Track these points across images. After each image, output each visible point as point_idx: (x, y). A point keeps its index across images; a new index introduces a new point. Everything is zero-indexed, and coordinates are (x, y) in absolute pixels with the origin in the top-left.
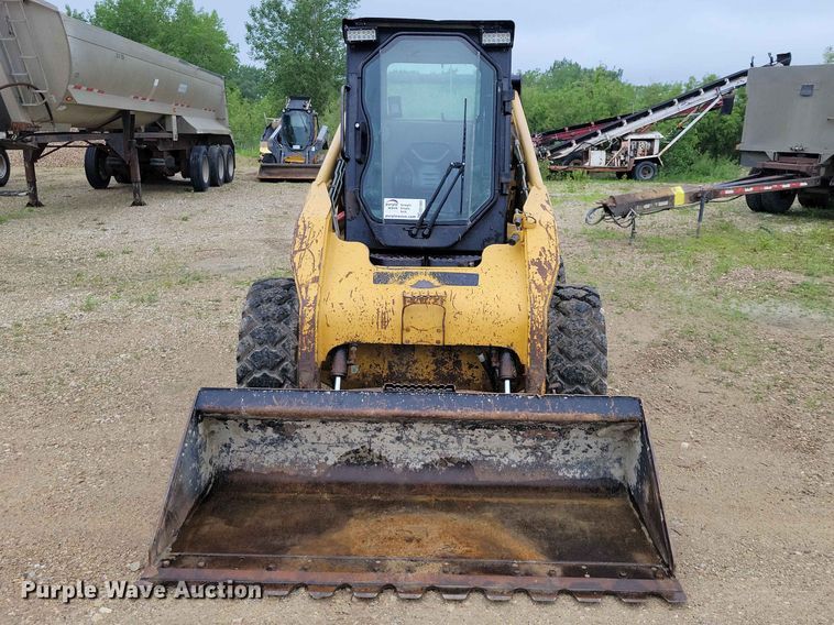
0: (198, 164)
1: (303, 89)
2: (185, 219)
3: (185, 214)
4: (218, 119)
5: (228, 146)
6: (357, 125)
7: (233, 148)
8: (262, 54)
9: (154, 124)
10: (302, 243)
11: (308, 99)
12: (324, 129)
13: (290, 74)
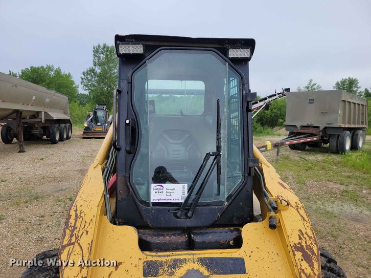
0: (54, 132)
1: (103, 101)
2: (42, 159)
3: (43, 157)
4: (65, 113)
5: (69, 124)
6: (128, 122)
7: (71, 125)
8: (87, 88)
9: (34, 116)
10: (72, 236)
11: (105, 105)
12: (111, 117)
13: (98, 96)
